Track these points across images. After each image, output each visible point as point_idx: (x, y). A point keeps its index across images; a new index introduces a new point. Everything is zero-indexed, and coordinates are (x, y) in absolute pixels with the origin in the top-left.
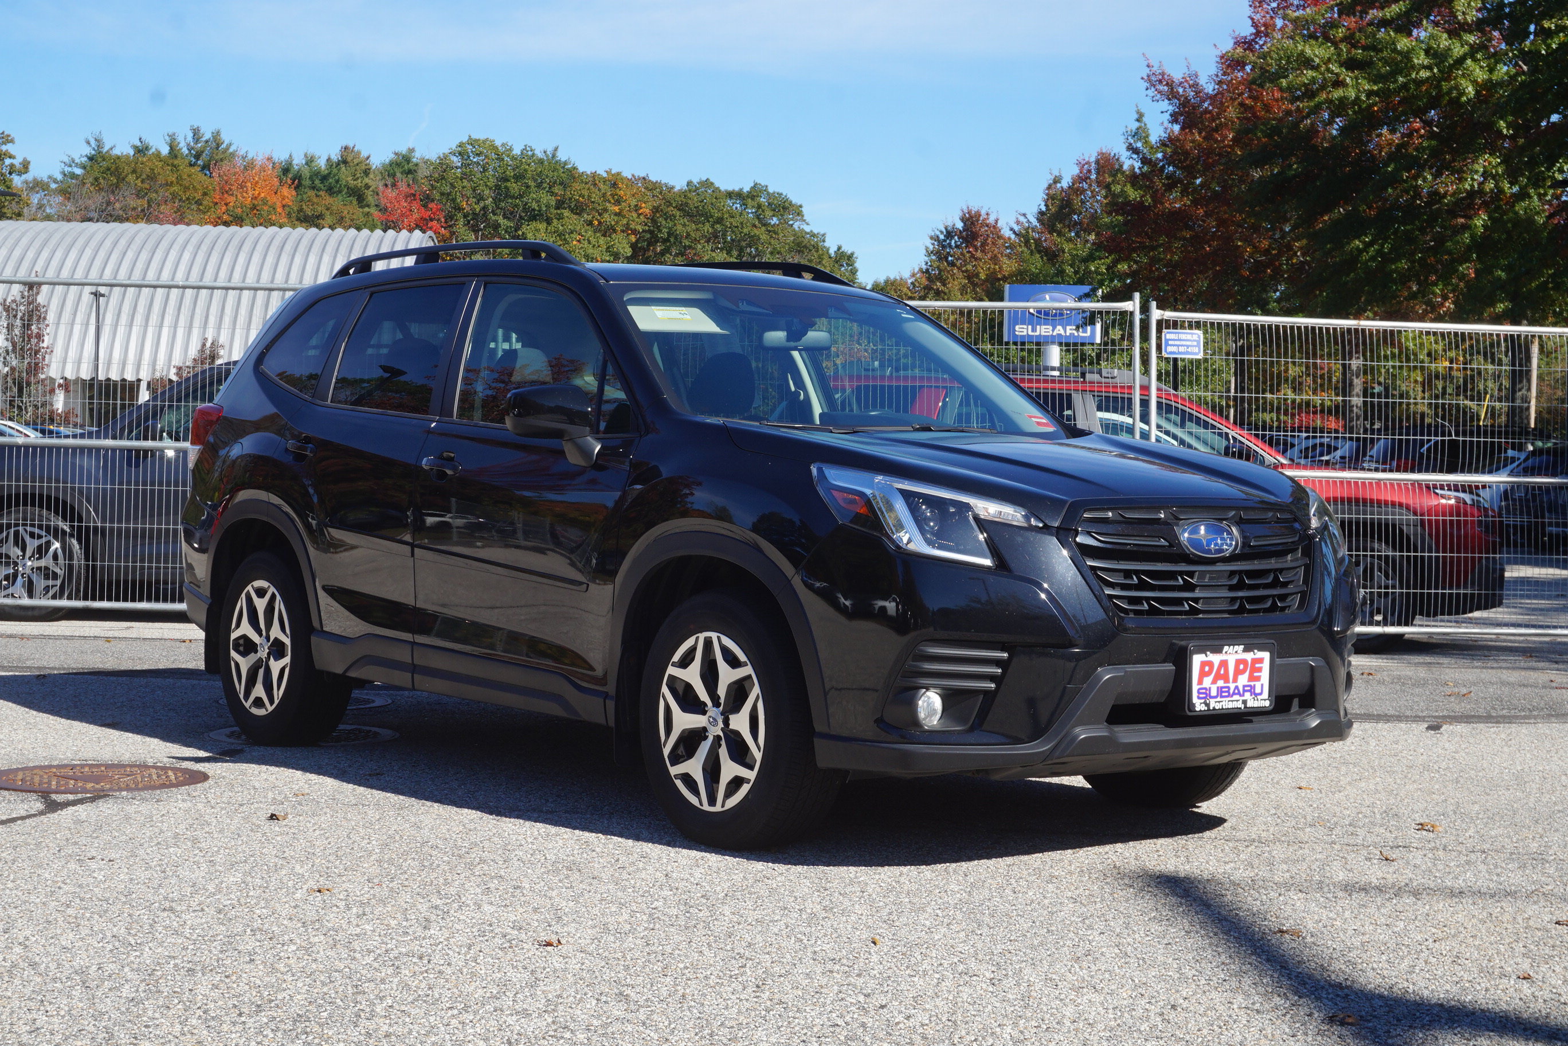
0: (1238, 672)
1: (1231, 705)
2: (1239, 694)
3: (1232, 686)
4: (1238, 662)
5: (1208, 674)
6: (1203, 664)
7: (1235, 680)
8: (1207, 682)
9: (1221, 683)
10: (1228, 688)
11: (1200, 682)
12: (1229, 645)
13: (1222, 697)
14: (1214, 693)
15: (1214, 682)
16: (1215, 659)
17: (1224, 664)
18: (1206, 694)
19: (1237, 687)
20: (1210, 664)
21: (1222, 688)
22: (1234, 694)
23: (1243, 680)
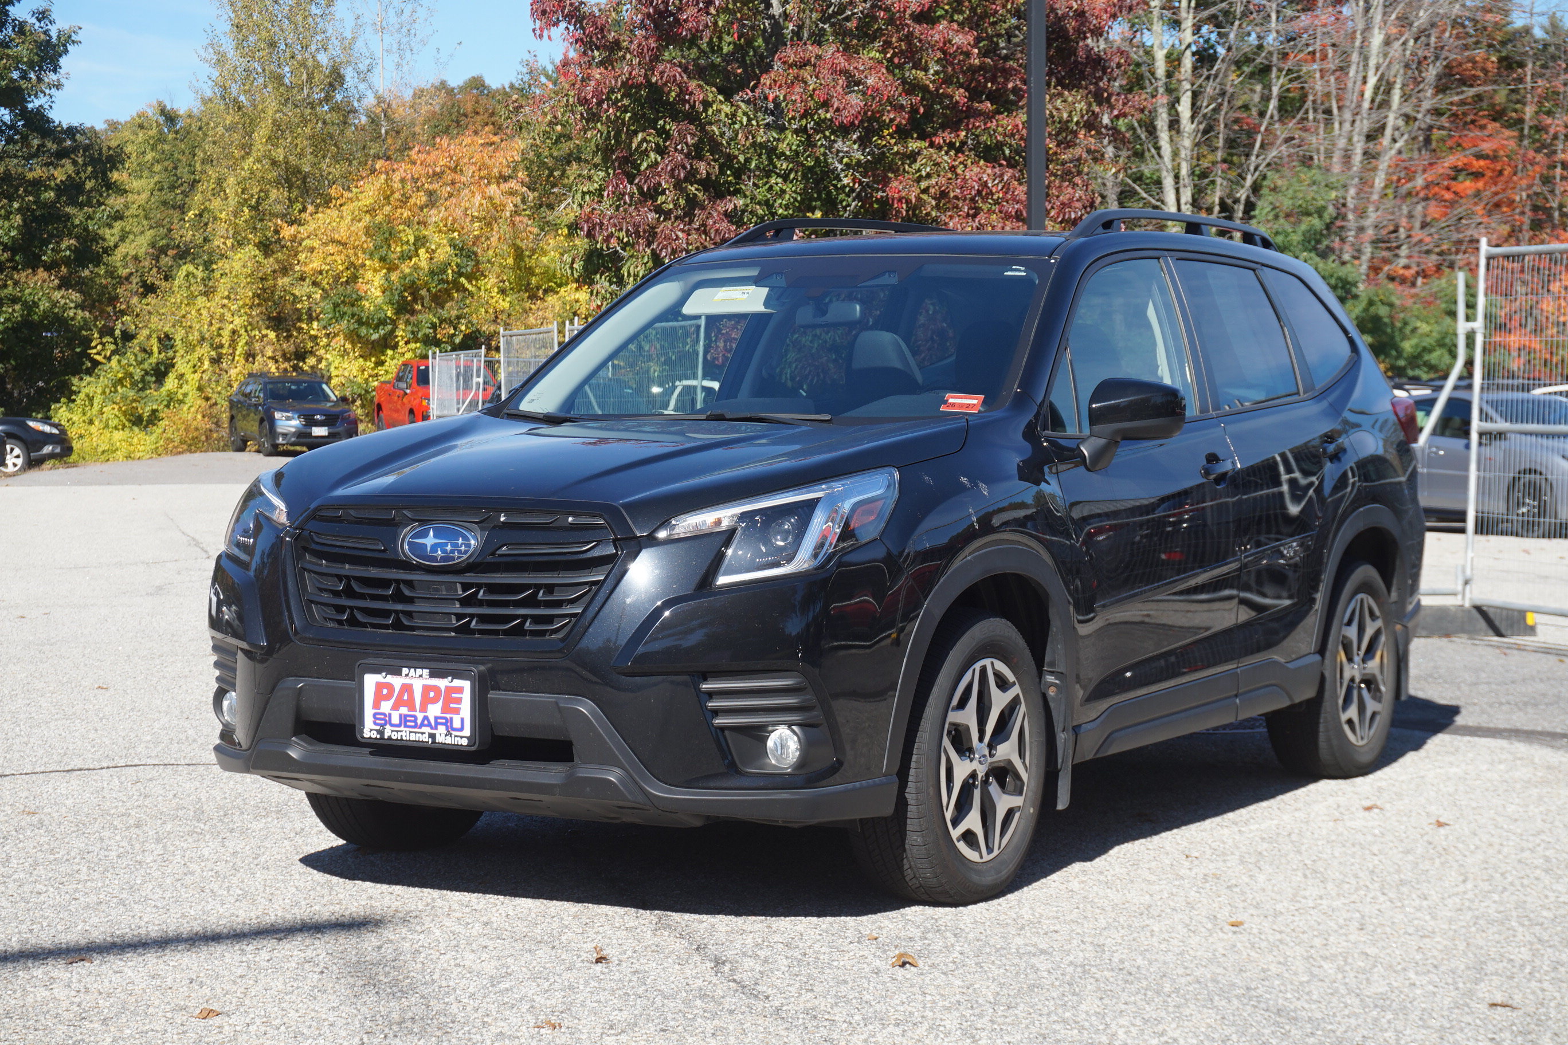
0: (426, 701)
1: (413, 737)
2: (429, 725)
3: (420, 716)
4: (426, 689)
5: (387, 698)
6: (379, 686)
7: (424, 709)
8: (386, 707)
9: (404, 710)
10: (416, 717)
11: (376, 705)
12: (409, 668)
13: (406, 726)
14: (395, 720)
15: (395, 707)
16: (396, 681)
17: (407, 688)
18: (383, 720)
19: (426, 718)
20: (390, 687)
21: (406, 716)
22: (422, 725)
23: (434, 710)
